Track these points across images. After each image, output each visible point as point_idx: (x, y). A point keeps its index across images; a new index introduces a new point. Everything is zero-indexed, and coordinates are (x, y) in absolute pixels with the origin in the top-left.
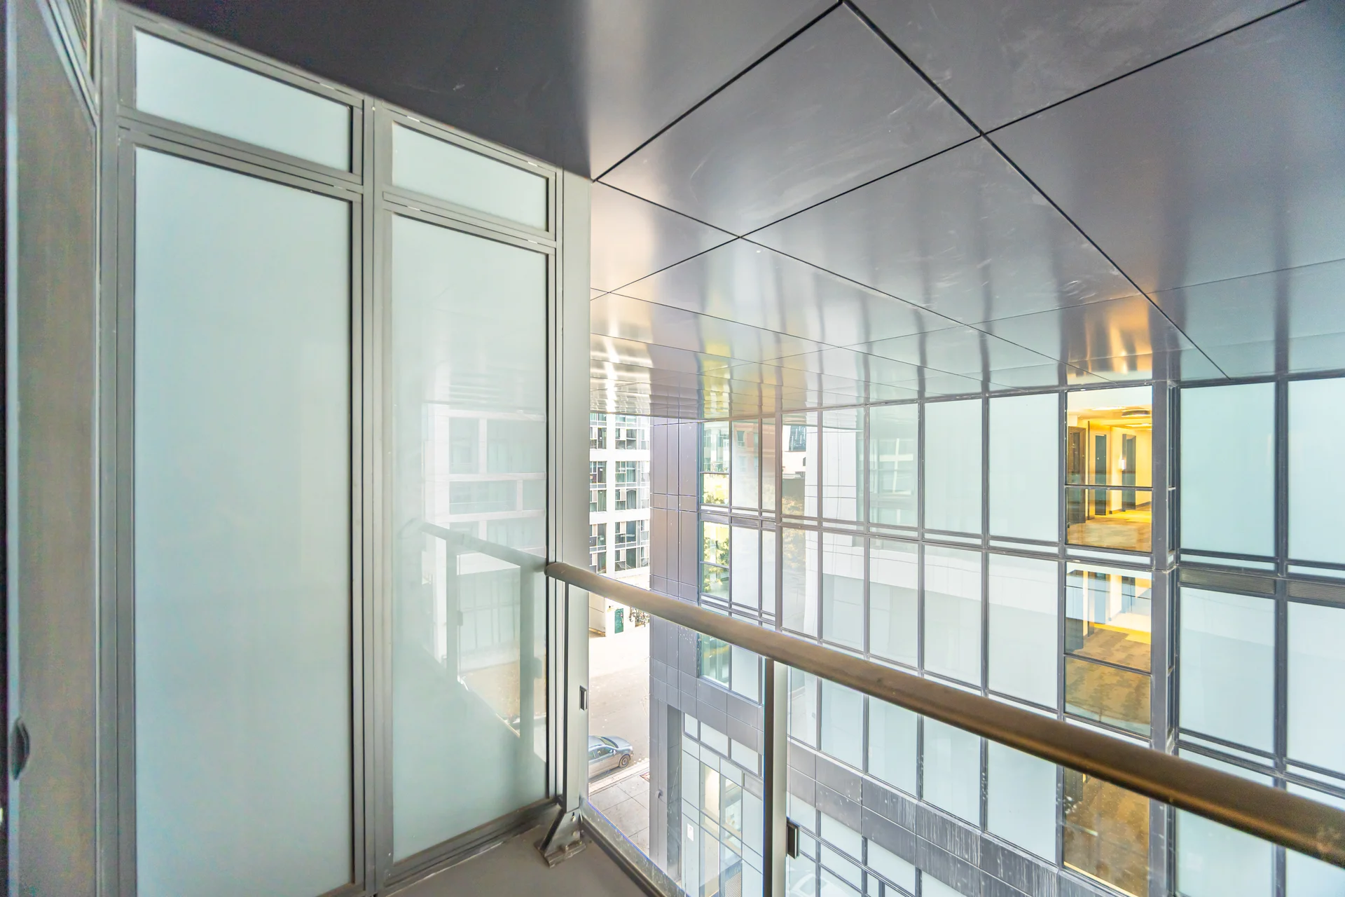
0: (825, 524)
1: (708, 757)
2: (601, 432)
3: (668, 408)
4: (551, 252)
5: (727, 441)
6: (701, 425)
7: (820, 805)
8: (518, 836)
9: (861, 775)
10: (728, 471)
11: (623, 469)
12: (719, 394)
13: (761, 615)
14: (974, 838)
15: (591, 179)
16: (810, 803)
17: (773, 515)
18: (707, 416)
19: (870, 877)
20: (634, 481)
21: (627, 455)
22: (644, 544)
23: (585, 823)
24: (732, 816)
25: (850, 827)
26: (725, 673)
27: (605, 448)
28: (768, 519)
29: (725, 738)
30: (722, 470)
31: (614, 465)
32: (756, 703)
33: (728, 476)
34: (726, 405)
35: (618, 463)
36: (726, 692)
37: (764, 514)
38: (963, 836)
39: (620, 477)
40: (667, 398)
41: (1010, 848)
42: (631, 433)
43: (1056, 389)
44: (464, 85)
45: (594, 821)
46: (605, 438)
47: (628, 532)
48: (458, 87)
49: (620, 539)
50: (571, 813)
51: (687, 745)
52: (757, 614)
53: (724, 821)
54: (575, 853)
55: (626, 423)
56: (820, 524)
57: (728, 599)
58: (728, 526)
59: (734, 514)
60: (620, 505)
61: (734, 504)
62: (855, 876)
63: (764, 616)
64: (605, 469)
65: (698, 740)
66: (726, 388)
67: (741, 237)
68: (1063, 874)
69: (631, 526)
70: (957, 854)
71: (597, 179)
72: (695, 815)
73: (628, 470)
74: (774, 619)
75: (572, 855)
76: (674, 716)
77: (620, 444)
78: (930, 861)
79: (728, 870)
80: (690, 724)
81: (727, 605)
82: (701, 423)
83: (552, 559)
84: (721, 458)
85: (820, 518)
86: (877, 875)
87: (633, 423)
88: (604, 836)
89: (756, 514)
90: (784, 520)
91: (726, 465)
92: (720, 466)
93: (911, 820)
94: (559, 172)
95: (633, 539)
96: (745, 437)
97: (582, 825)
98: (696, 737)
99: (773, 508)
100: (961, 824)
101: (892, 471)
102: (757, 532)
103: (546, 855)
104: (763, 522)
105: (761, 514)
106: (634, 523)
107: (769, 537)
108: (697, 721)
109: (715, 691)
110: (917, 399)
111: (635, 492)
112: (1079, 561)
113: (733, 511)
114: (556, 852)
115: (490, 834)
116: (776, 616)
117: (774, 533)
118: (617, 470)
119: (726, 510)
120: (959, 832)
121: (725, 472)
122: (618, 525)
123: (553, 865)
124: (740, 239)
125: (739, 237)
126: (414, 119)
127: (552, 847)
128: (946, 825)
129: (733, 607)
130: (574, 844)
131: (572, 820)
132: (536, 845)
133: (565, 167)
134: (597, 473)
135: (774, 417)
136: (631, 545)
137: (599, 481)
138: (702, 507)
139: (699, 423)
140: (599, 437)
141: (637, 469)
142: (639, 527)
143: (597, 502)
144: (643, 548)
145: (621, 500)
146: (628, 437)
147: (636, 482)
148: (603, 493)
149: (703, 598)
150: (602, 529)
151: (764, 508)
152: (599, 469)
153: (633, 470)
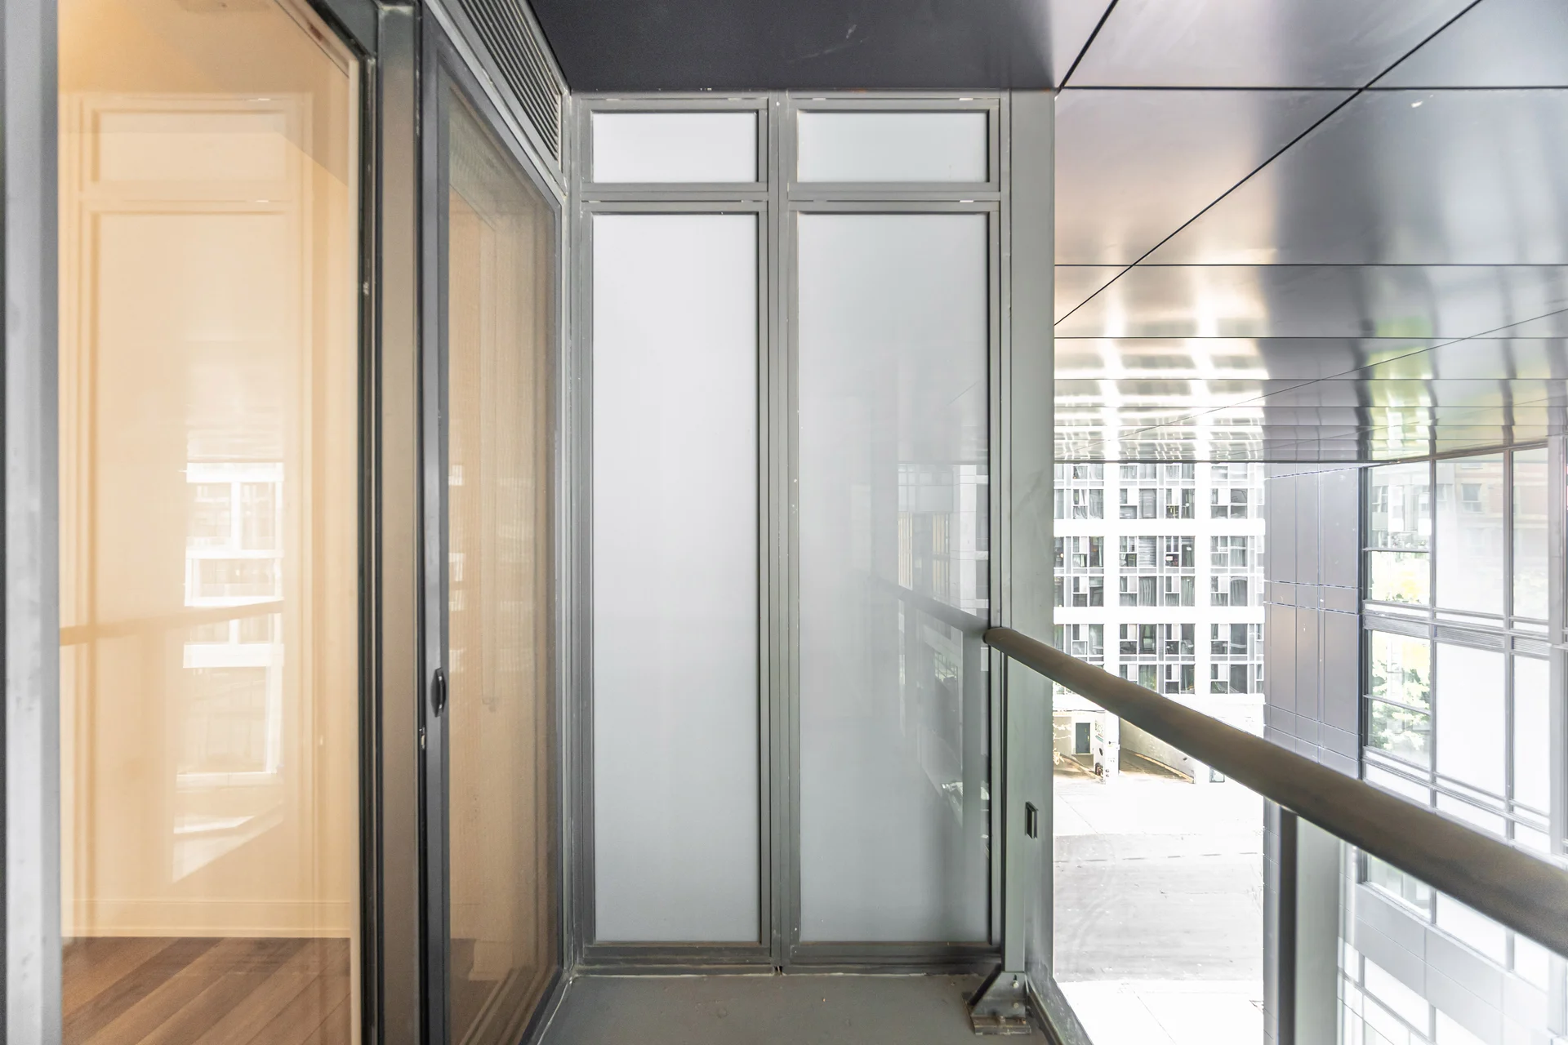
1: (1377, 1017)
2: (1187, 494)
3: (1297, 445)
4: (992, 208)
6: (1363, 472)
8: (947, 975)
10: (1428, 547)
11: (1225, 547)
12: (1409, 410)
13: (1511, 809)
15: (1055, 89)
17: (1542, 629)
18: (1376, 456)
20: (1244, 566)
21: (1230, 526)
22: (1254, 659)
23: (1032, 997)
26: (1422, 894)
27: (1193, 518)
28: (1529, 636)
29: (1421, 1002)
30: (1413, 546)
31: (1209, 543)
32: (1499, 964)
33: (1428, 556)
34: (1423, 431)
35: (1215, 539)
36: (1422, 923)
37: (1517, 625)
39: (1218, 560)
40: (1294, 428)
42: (1238, 495)
44: (855, 26)
45: (1045, 1001)
46: (1193, 504)
47: (1233, 639)
48: (850, 31)
49: (1218, 648)
50: (1011, 976)
52: (1501, 805)
54: (1014, 1032)
55: (1229, 480)
57: (1427, 765)
58: (1428, 642)
59: (1440, 621)
60: (1219, 600)
61: (1440, 604)
63: (1517, 811)
64: (1192, 546)
65: (1359, 985)
66: (1425, 400)
67: (1367, 88)
69: (1239, 632)
71: (1062, 86)
73: (1232, 550)
74: (1546, 822)
75: (1009, 1033)
77: (1219, 511)
81: (1425, 776)
82: (1366, 469)
83: (995, 622)
84: (1412, 528)
88: (1055, 1027)
89: (1500, 623)
91: (1423, 538)
92: (1409, 539)
94: (1005, 97)
95: (1244, 651)
97: (1026, 997)
98: (1357, 979)
99: (1540, 614)
102: (1499, 659)
103: (973, 1015)
104: (1517, 641)
105: (1511, 625)
107: (1537, 670)
109: (1397, 916)
111: (1246, 582)
113: (1439, 616)
114: (985, 1019)
115: (909, 957)
116: (1552, 816)
117: (1547, 663)
118: (1214, 548)
119: (1426, 614)
121: (1421, 549)
122: (1215, 628)
123: (981, 1034)
124: (1365, 93)
125: (1360, 90)
126: (819, 99)
127: (982, 1008)
129: (1439, 781)
130: (1015, 1019)
131: (1012, 984)
132: (965, 995)
133: (1013, 86)
134: (1180, 553)
135: (1545, 446)
136: (1238, 659)
137: (1184, 564)
138: (1369, 607)
139: (1360, 469)
140: (1184, 502)
141: (1249, 549)
142: (1251, 634)
143: (1180, 592)
144: (1259, 666)
145: (1219, 592)
146: (1232, 501)
147: (1248, 567)
148: (1189, 581)
149: (1370, 755)
150: (1188, 631)
151: (1517, 612)
152: (1184, 547)
153: (1242, 548)
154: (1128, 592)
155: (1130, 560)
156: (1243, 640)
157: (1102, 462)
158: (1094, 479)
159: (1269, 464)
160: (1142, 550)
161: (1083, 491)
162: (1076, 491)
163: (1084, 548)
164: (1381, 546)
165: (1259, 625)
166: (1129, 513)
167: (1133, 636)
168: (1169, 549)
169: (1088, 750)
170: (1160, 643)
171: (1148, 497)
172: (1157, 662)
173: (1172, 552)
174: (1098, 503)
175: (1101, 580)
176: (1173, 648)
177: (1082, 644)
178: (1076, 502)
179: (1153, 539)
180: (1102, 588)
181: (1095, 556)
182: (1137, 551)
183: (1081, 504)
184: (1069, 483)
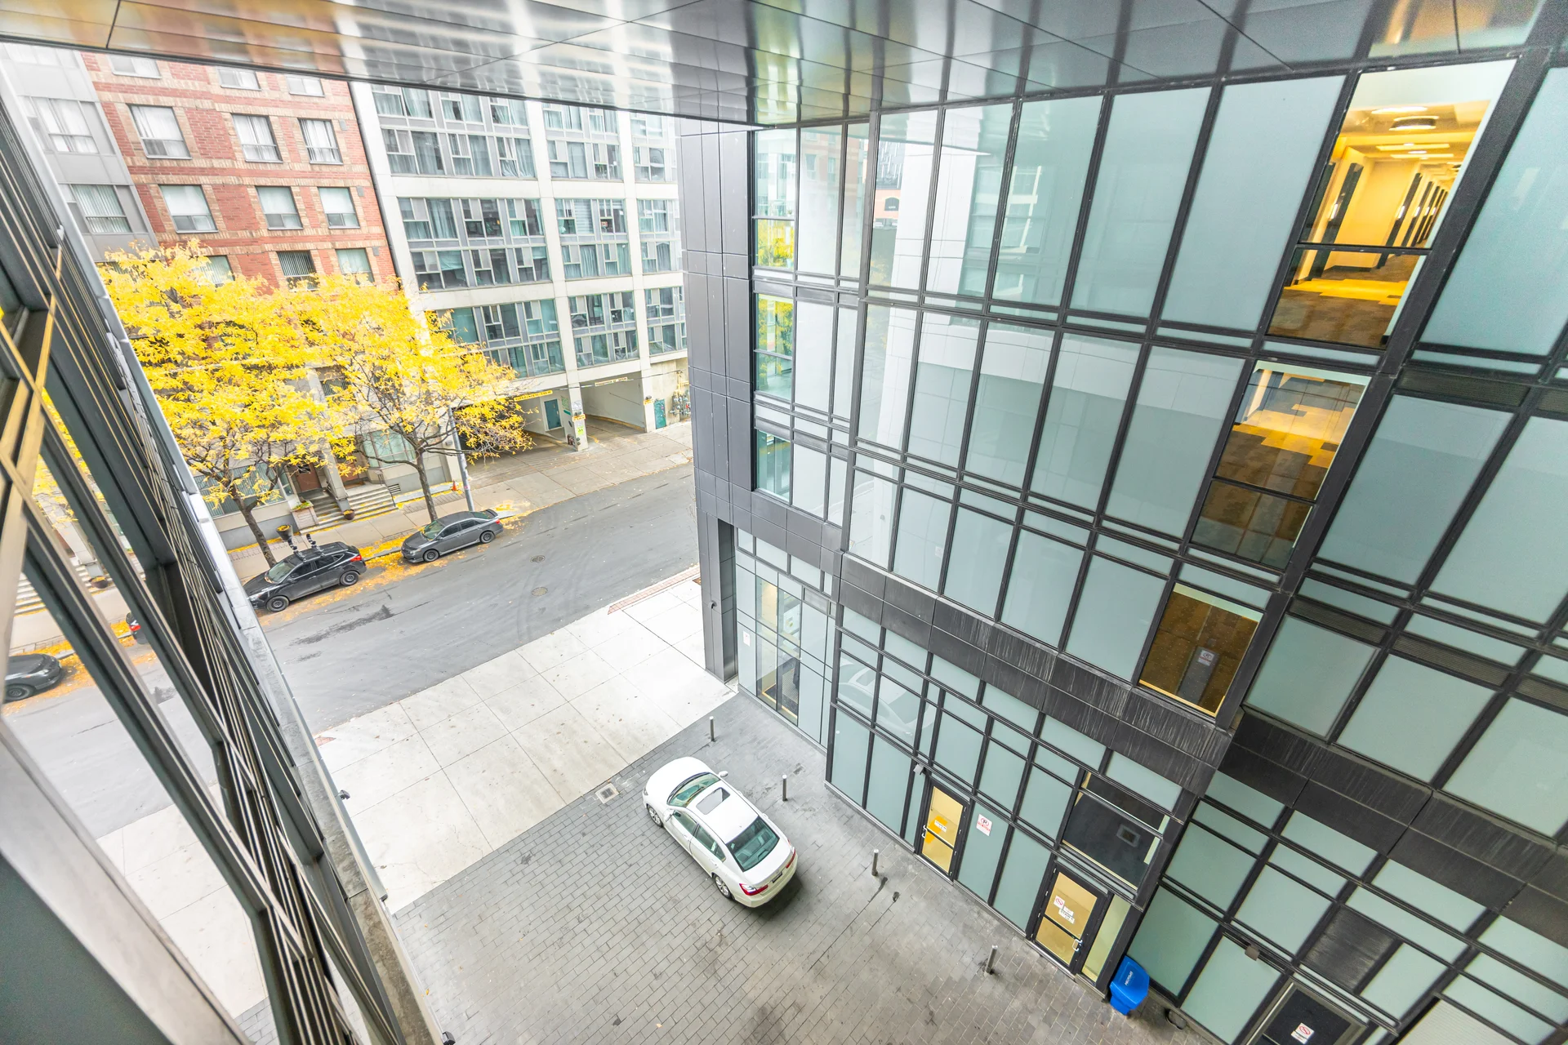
0: (929, 301)
1: (763, 571)
2: (612, 150)
5: (791, 167)
6: (751, 135)
7: (886, 625)
9: (935, 597)
10: (793, 216)
11: (649, 212)
13: (831, 420)
14: (1049, 657)
16: (877, 622)
17: (856, 285)
18: (761, 118)
19: (931, 686)
20: (666, 230)
21: (652, 188)
22: (679, 318)
24: (791, 619)
25: (916, 643)
26: (785, 482)
27: (620, 178)
28: (847, 291)
29: (785, 555)
30: (784, 214)
31: (636, 207)
32: (820, 519)
33: (793, 224)
35: (641, 202)
36: (785, 507)
37: (843, 284)
38: (1037, 656)
39: (646, 224)
41: (1086, 668)
43: (1346, 66)
46: (619, 163)
47: (663, 302)
49: (652, 311)
51: (740, 558)
52: (826, 418)
53: (782, 631)
56: (922, 299)
57: (789, 399)
58: (791, 299)
59: (801, 283)
60: (650, 266)
61: (801, 267)
62: (917, 684)
63: (835, 421)
64: (622, 210)
65: (754, 555)
66: (793, 75)
68: (1136, 691)
69: (666, 295)
70: (1027, 670)
72: (752, 624)
73: (656, 214)
74: (847, 425)
76: (726, 532)
77: (641, 172)
78: (997, 676)
79: (785, 665)
80: (744, 539)
81: (788, 407)
82: (753, 132)
84: (784, 196)
85: (923, 291)
86: (937, 683)
87: (658, 138)
89: (832, 282)
90: (871, 293)
91: (791, 206)
92: (782, 208)
93: (984, 639)
95: (670, 312)
96: (817, 162)
98: (752, 551)
99: (856, 274)
100: (1038, 645)
101: (1024, 219)
102: (830, 310)
104: (841, 295)
105: (838, 283)
106: (670, 289)
107: (849, 319)
108: (751, 537)
109: (772, 506)
110: (1103, 87)
111: (668, 246)
112: (1276, 359)
113: (800, 278)
116: (851, 422)
117: (856, 313)
118: (641, 213)
119: (790, 277)
120: (1034, 653)
121: (789, 217)
122: (648, 293)
128: (1021, 645)
129: (797, 409)
134: (612, 217)
135: (867, 121)
136: (667, 320)
137: (618, 230)
138: (757, 273)
139: (749, 132)
140: (611, 160)
141: (669, 212)
142: (675, 295)
143: (617, 260)
144: (683, 325)
145: (649, 258)
146: (651, 161)
147: (669, 232)
148: (624, 248)
149: (758, 397)
150: (627, 298)
151: (843, 274)
152: (616, 211)
153: (663, 212)
154: (572, 262)
155: (569, 226)
156: (670, 301)
157: (522, 98)
158: (518, 125)
159: (678, 119)
160: (579, 215)
161: (508, 139)
162: (500, 140)
163: (521, 214)
164: (764, 216)
165: (680, 288)
166: (560, 171)
167: (582, 309)
168: (602, 212)
169: (559, 424)
170: (606, 312)
171: (577, 151)
172: (606, 332)
173: (606, 217)
174: (526, 156)
175: (545, 250)
176: (617, 316)
177: (537, 322)
178: (502, 154)
179: (587, 202)
180: (546, 259)
181: (533, 225)
182: (574, 217)
183: (508, 158)
184: (490, 129)
